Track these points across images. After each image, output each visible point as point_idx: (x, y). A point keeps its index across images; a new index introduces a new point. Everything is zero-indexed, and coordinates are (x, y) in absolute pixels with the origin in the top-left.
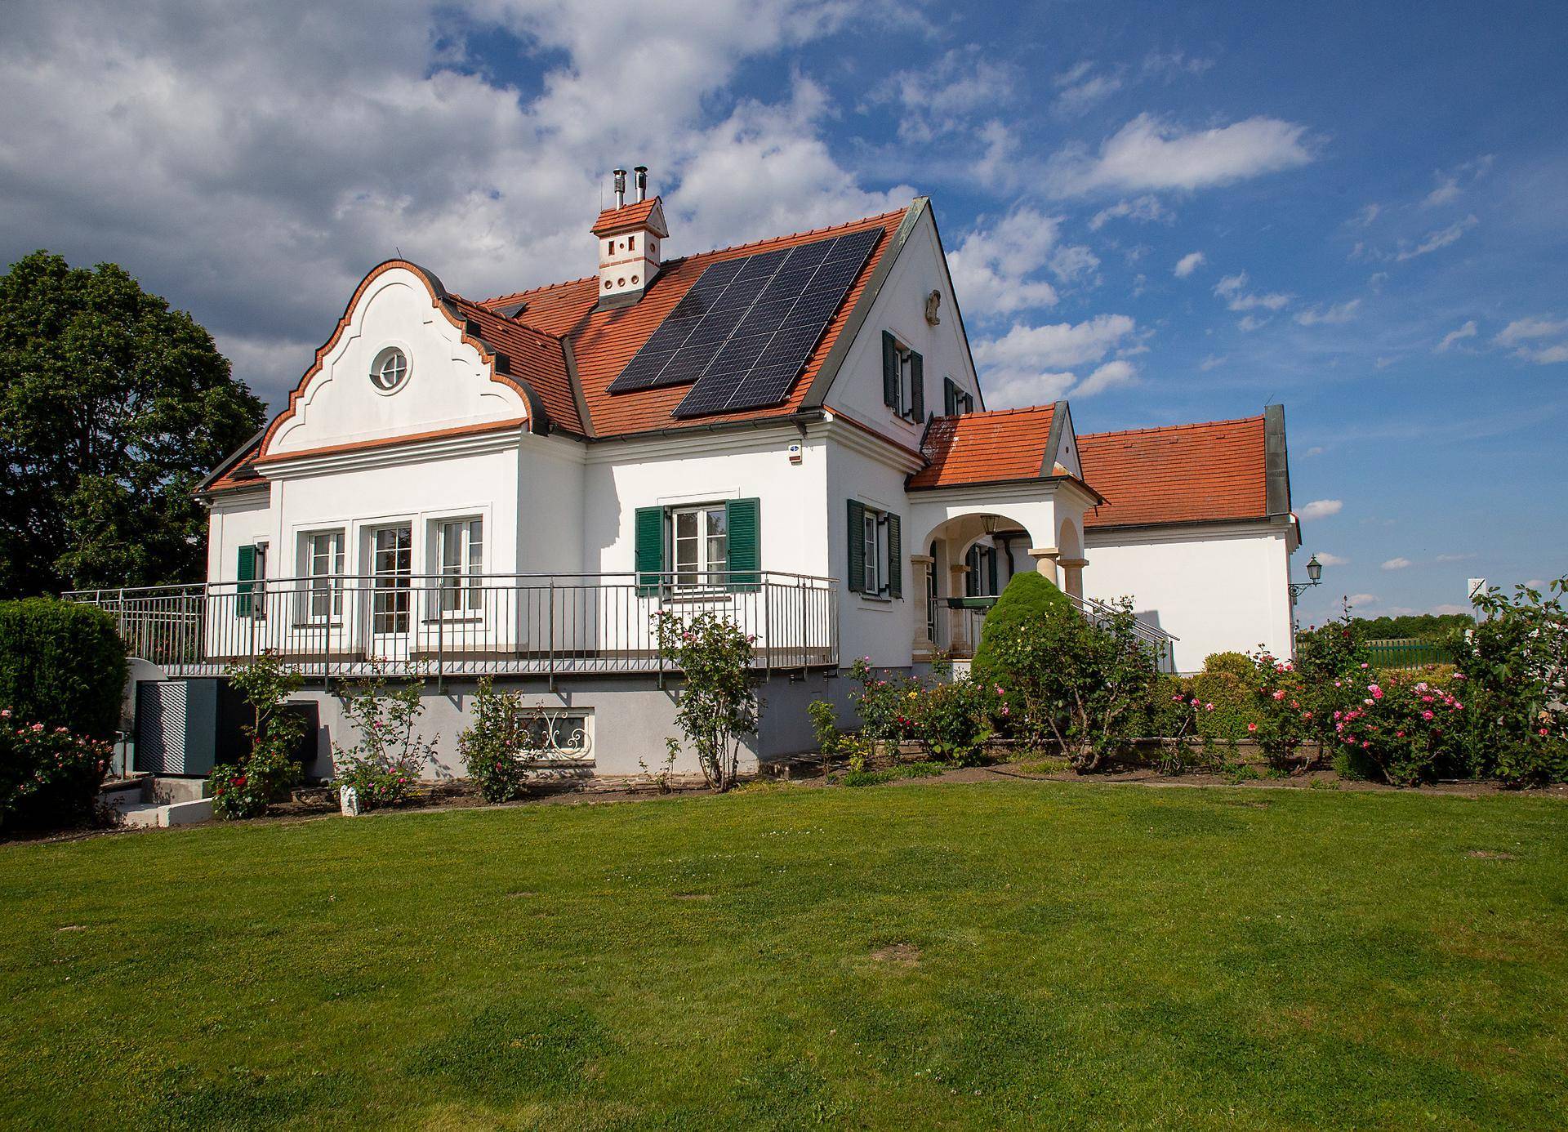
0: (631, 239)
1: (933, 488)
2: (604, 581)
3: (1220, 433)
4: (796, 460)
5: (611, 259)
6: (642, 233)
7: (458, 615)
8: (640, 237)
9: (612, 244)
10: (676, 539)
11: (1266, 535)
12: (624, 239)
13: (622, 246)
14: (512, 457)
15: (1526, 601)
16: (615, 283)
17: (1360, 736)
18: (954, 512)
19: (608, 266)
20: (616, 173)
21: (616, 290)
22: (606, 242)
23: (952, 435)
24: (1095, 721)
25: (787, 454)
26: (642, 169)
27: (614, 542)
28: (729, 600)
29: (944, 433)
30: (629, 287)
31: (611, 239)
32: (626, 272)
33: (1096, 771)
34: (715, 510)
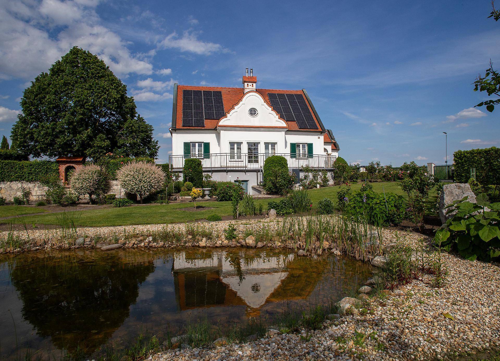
0: (253, 84)
4: (319, 138)
9: (248, 84)
19: (247, 89)
25: (317, 137)
27: (286, 148)
28: (307, 159)
34: (304, 144)
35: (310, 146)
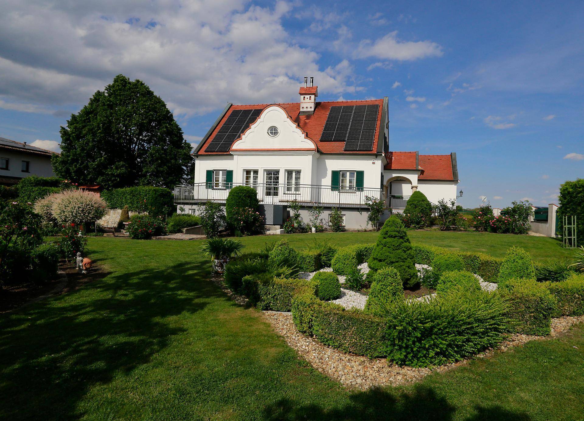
0: (310, 97)
1: (390, 169)
2: (322, 187)
3: (440, 157)
4: (374, 163)
5: (304, 101)
6: (314, 96)
7: (291, 192)
8: (313, 97)
9: (304, 97)
10: (341, 178)
11: (452, 184)
12: (308, 96)
13: (307, 98)
14: (310, 157)
15: (521, 204)
16: (305, 108)
17: (494, 225)
18: (394, 175)
19: (303, 103)
20: (306, 78)
21: (305, 110)
22: (302, 97)
23: (392, 157)
24: (446, 221)
25: (372, 161)
26: (312, 78)
27: (325, 178)
28: (356, 193)
29: (390, 156)
30: (309, 110)
31: (304, 96)
32: (309, 105)
33: (445, 230)
34: (352, 172)
35: (360, 175)
